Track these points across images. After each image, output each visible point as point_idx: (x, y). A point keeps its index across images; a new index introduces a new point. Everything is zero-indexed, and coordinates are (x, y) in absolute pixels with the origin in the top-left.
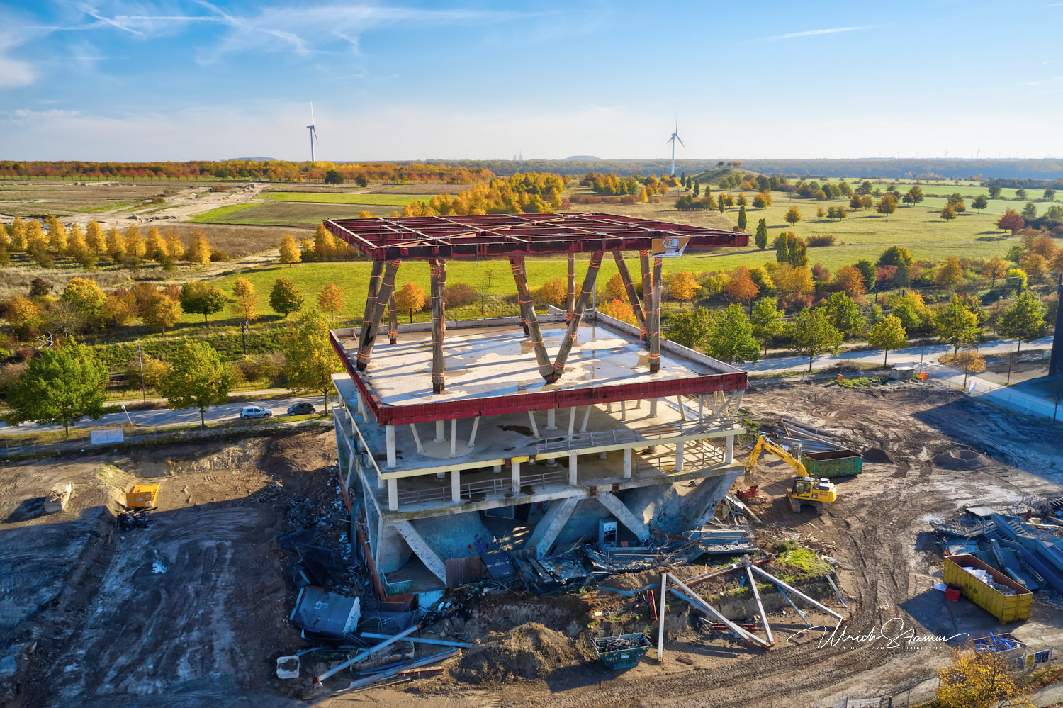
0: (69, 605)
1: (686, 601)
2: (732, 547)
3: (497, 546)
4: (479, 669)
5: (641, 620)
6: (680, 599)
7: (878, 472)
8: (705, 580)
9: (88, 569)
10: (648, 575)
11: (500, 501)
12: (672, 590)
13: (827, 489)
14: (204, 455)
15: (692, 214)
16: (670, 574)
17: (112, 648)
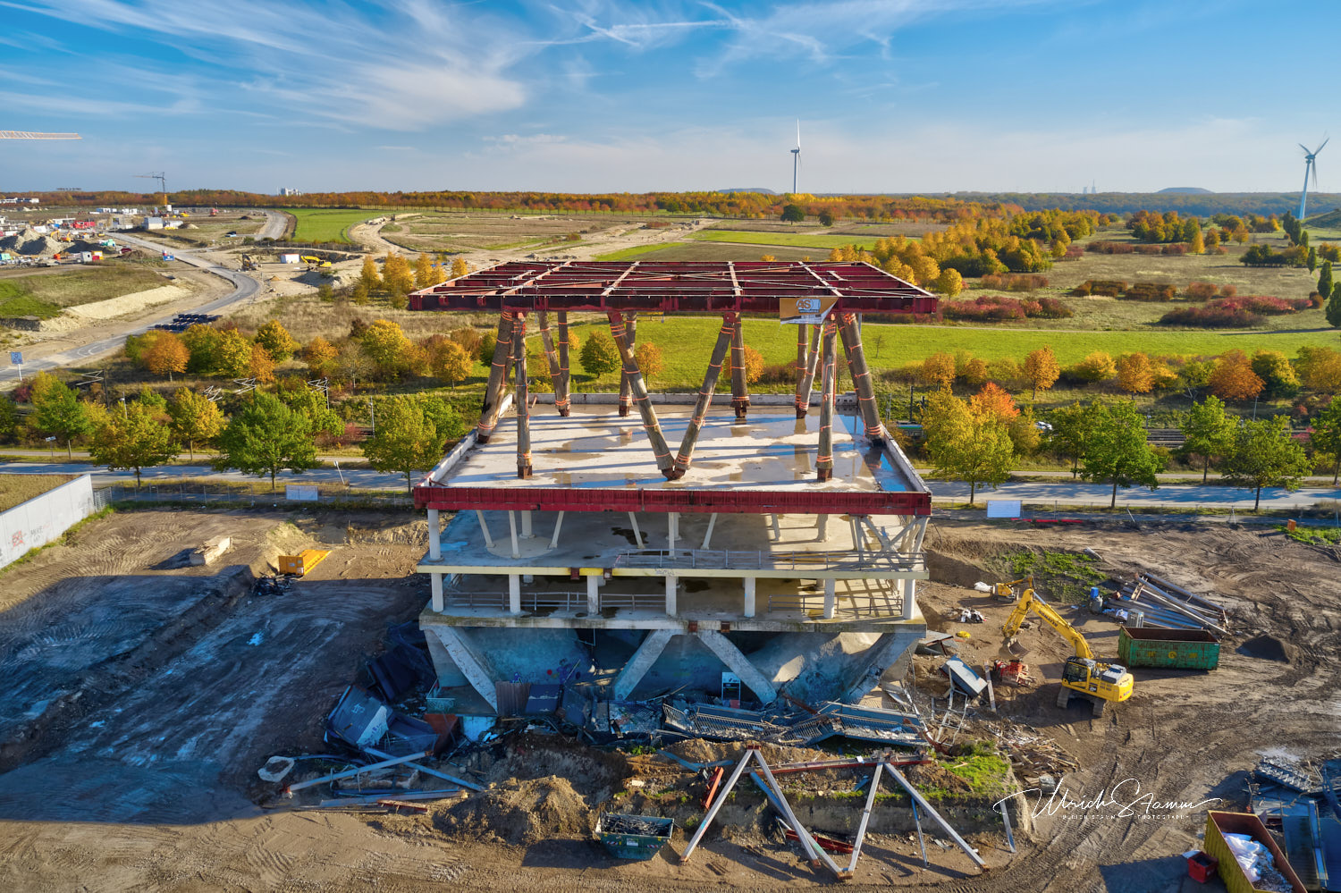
0: (142, 662)
1: (763, 792)
2: (885, 735)
3: (593, 678)
4: (461, 817)
5: (687, 803)
6: (758, 788)
7: (1252, 671)
8: (808, 770)
9: (187, 628)
10: (730, 749)
11: (565, 620)
12: (752, 774)
13: (1114, 681)
14: (390, 525)
15: (1260, 272)
16: (758, 753)
17: (145, 714)
